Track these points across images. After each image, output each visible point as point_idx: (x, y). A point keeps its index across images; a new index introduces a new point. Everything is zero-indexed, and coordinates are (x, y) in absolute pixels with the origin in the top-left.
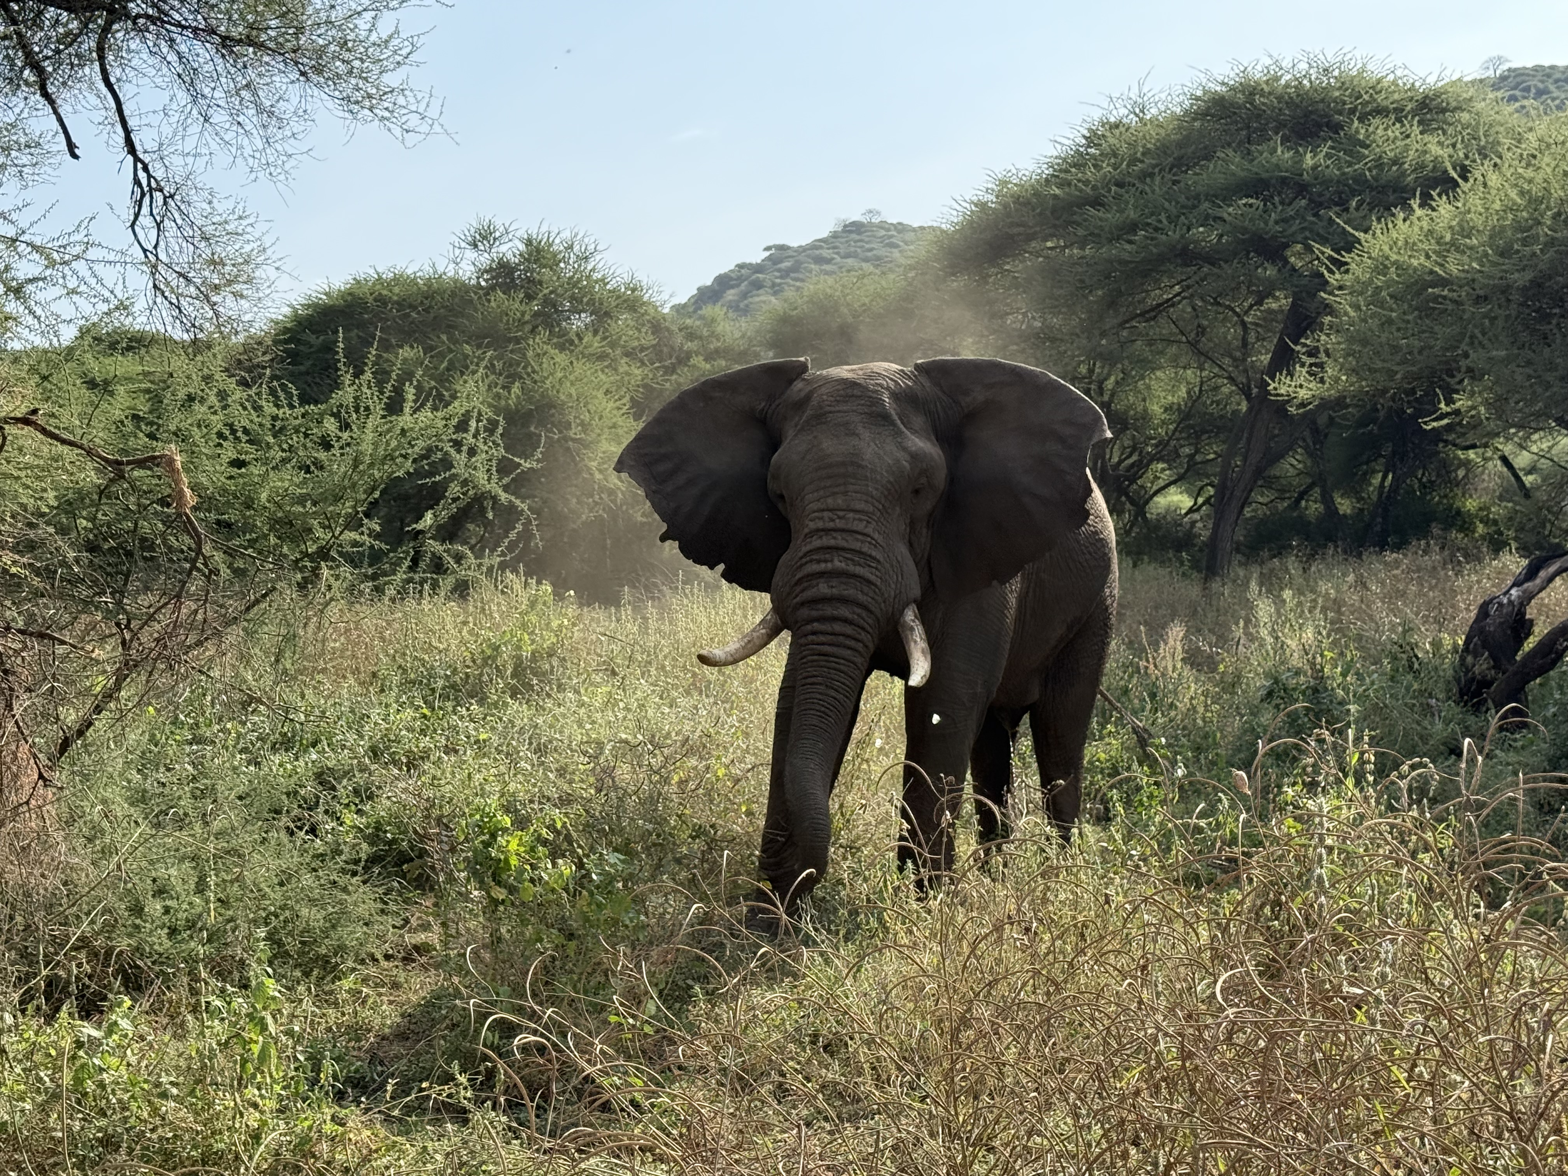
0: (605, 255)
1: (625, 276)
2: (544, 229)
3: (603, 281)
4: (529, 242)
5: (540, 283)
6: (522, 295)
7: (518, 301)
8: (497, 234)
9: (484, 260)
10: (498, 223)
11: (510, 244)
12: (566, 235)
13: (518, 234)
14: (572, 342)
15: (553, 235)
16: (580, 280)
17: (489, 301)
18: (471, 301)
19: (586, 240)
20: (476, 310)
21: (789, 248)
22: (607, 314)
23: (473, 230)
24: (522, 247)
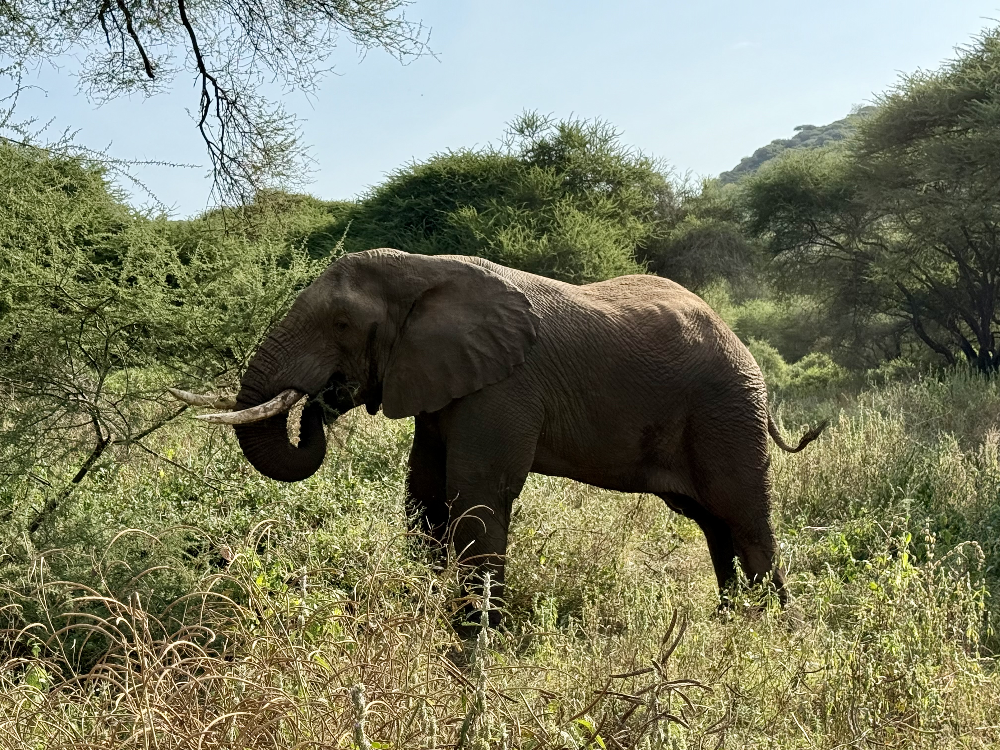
0: (621, 138)
1: (636, 154)
2: (574, 119)
3: (619, 158)
4: (562, 129)
5: (569, 160)
6: (553, 169)
7: (550, 173)
8: (539, 123)
9: (529, 143)
10: (539, 115)
11: (548, 131)
12: (592, 123)
13: (554, 123)
14: (590, 204)
15: (580, 124)
16: (600, 158)
17: (529, 173)
18: (516, 174)
19: (607, 127)
20: (519, 180)
21: (815, 128)
22: (620, 183)
23: (520, 120)
24: (557, 133)
